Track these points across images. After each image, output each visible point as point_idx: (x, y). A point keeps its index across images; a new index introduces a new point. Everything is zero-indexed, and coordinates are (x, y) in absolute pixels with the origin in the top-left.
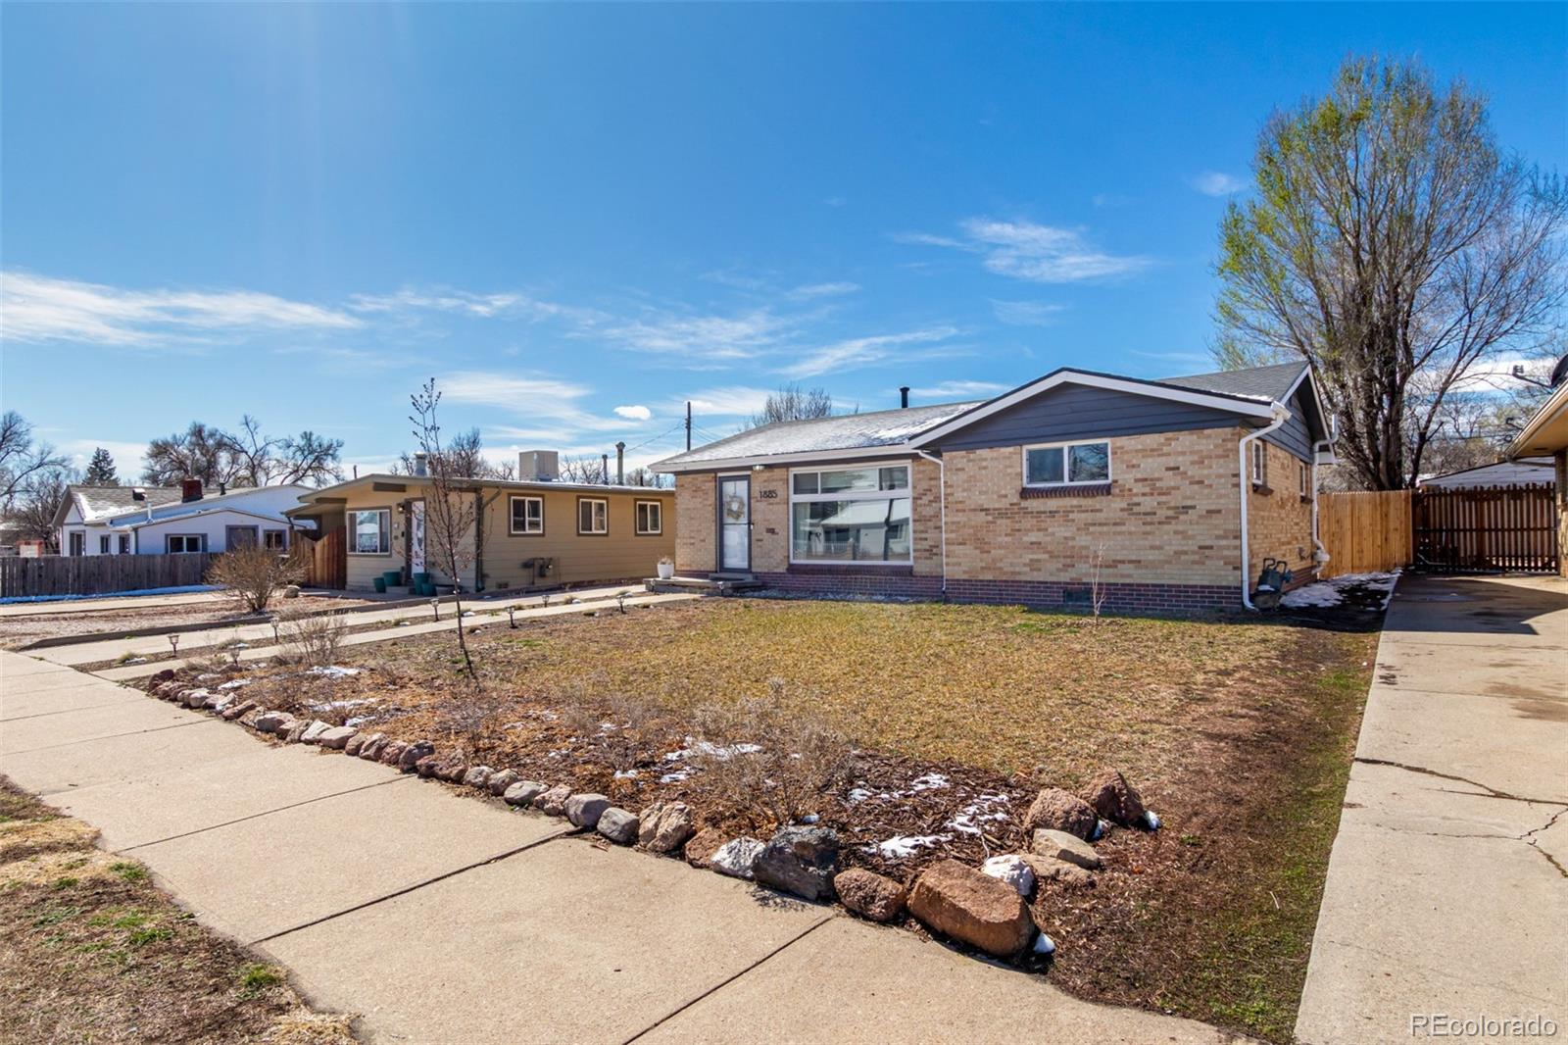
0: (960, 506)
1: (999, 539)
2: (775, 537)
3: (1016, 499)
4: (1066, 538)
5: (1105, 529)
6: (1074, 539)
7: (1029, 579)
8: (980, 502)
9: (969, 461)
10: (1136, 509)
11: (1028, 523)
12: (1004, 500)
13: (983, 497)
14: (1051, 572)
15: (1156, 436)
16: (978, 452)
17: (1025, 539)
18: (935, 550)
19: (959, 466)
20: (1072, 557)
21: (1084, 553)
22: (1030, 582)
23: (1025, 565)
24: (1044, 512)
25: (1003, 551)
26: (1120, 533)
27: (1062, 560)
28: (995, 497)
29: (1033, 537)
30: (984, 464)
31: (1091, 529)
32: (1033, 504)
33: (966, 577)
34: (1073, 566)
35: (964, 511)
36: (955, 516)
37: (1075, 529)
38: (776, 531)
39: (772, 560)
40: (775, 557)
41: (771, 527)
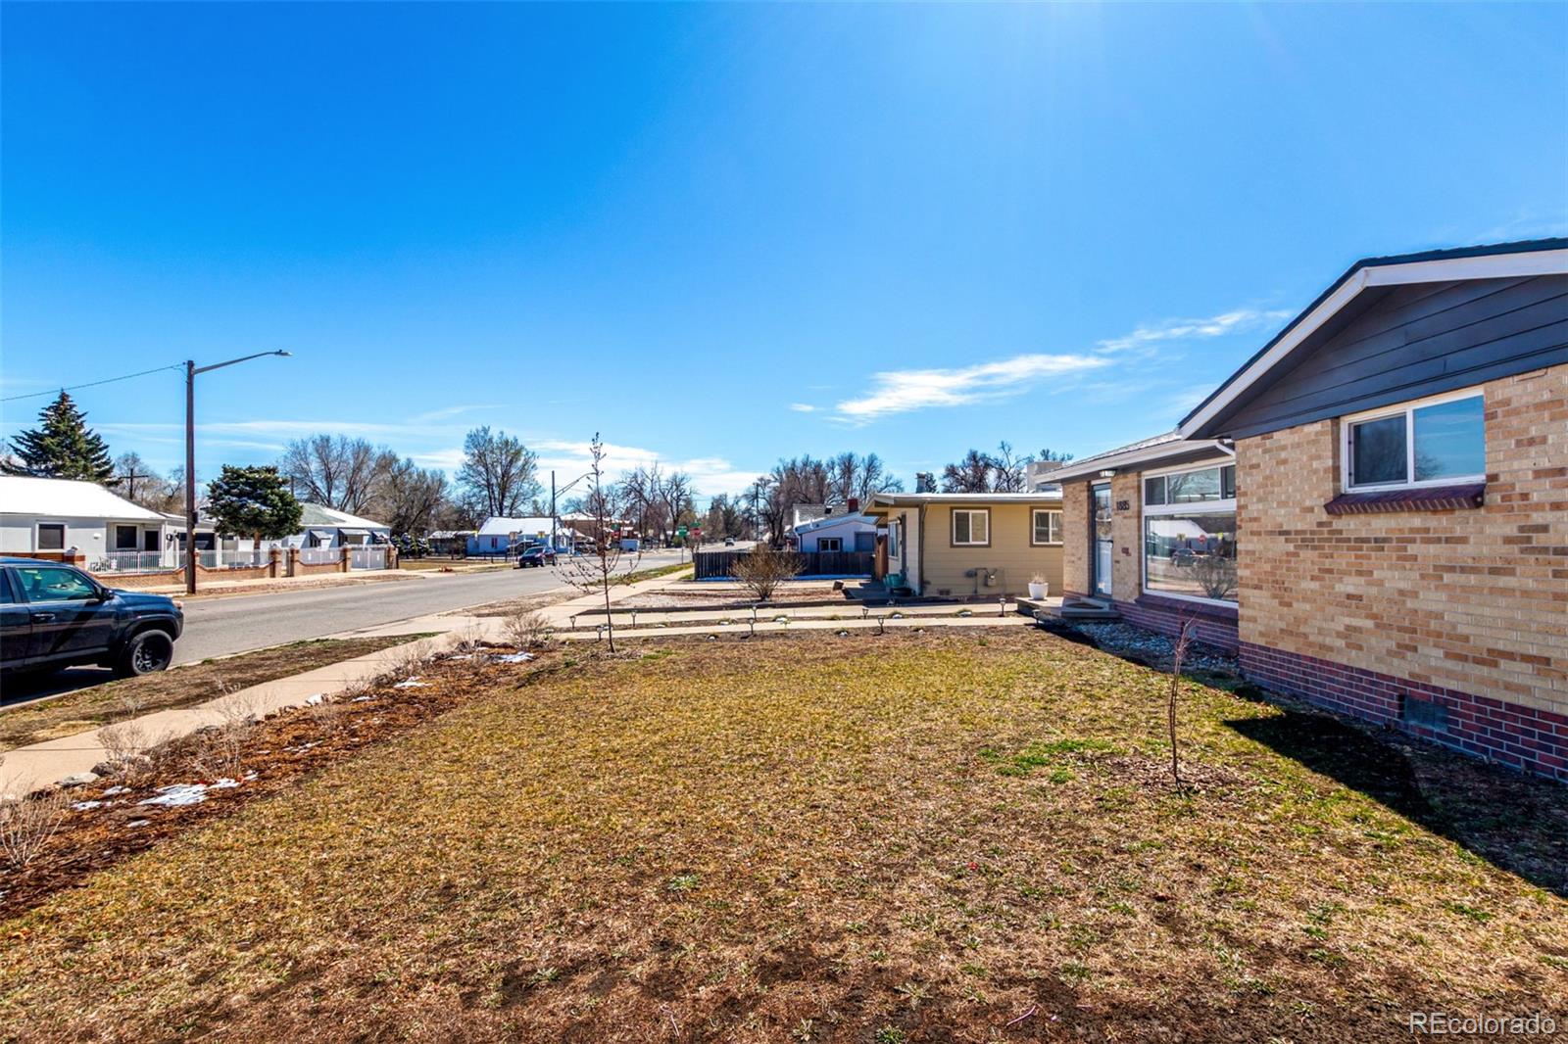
0: (1255, 526)
1: (1304, 585)
3: (1324, 515)
4: (1401, 592)
5: (1473, 579)
6: (1415, 594)
7: (1345, 662)
8: (1279, 520)
9: (1265, 452)
10: (1538, 540)
11: (1344, 559)
12: (1309, 516)
13: (1283, 511)
14: (1378, 656)
16: (1277, 435)
17: (1340, 588)
19: (1254, 461)
20: (1411, 633)
21: (1433, 625)
22: (1346, 668)
23: (1339, 635)
24: (1366, 540)
25: (1308, 607)
26: (1503, 592)
27: (1395, 634)
28: (1298, 510)
29: (1351, 585)
30: (1283, 455)
31: (1447, 578)
32: (1352, 525)
33: (1261, 642)
34: (1415, 649)
35: (1259, 533)
36: (1251, 542)
37: (1416, 575)
38: (1129, 551)
39: (1126, 588)
40: (1129, 583)
41: (1125, 546)
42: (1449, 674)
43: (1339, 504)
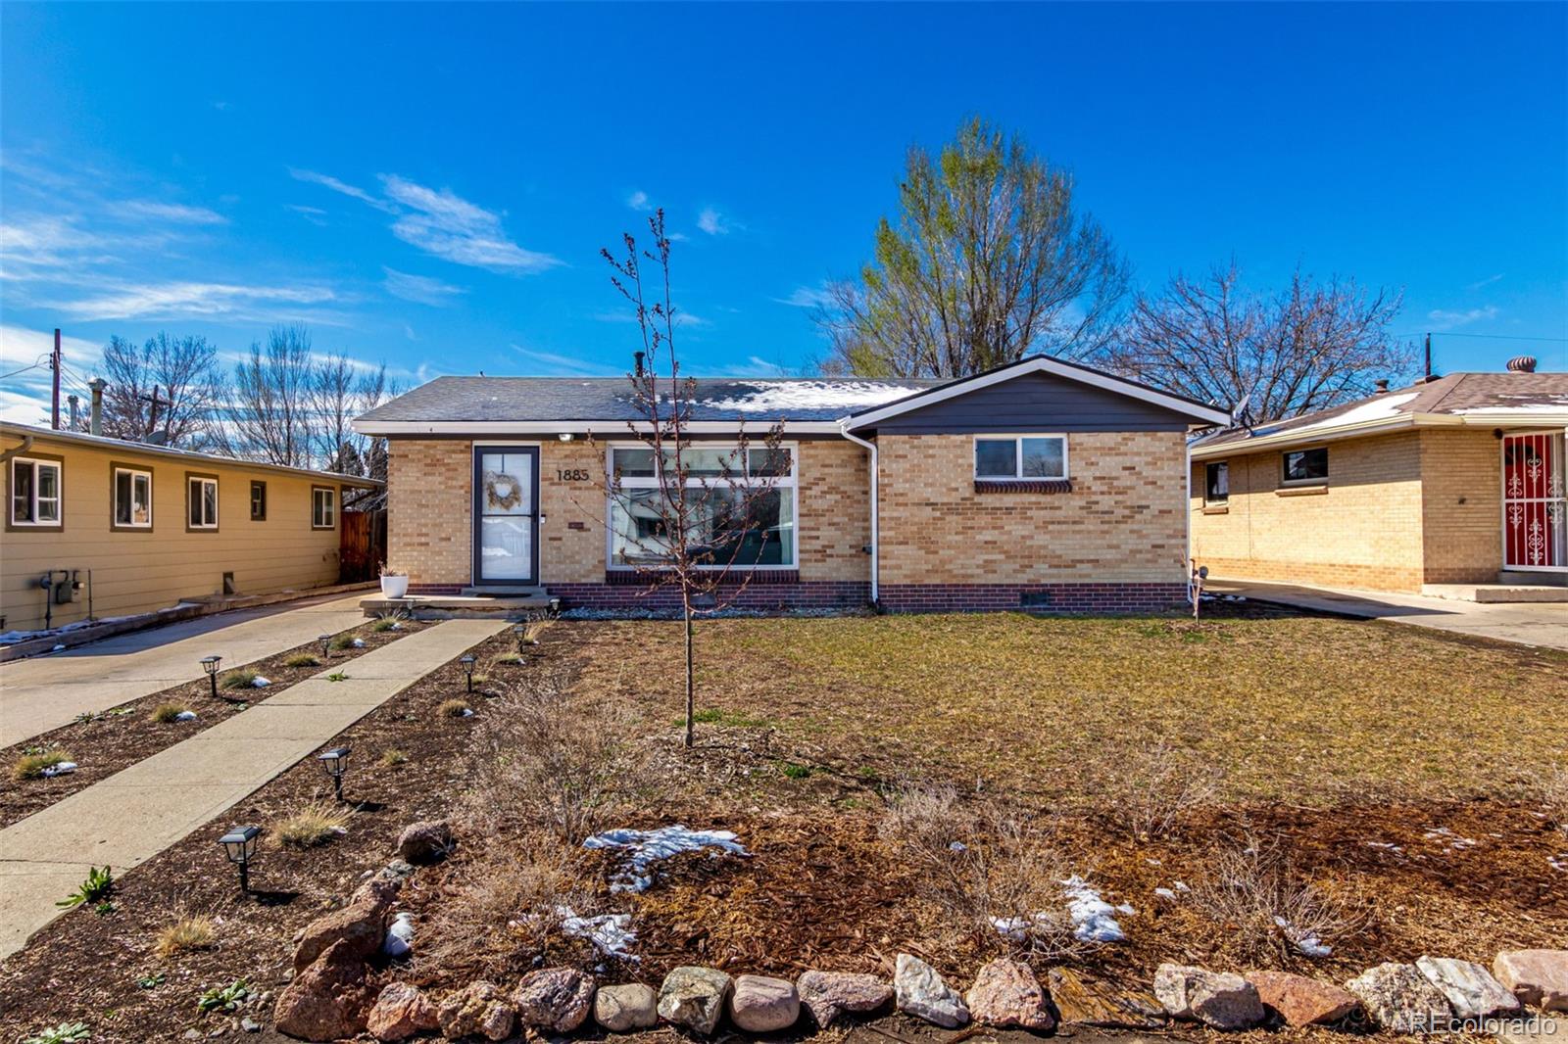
0: (901, 500)
1: (949, 538)
2: (584, 534)
3: (968, 492)
4: (1023, 537)
5: (1064, 527)
6: (1032, 537)
7: (983, 582)
8: (929, 495)
9: (913, 447)
10: (1095, 507)
11: (983, 520)
12: (954, 493)
13: (930, 490)
14: (1008, 574)
15: (1114, 435)
16: (924, 437)
17: (978, 537)
19: (901, 453)
20: (1029, 557)
21: (1042, 552)
22: (984, 585)
23: (978, 567)
24: (1001, 509)
25: (953, 552)
26: (1079, 532)
27: (1019, 560)
28: (944, 490)
29: (988, 536)
30: (931, 452)
31: (1050, 527)
32: (989, 500)
33: (907, 582)
34: (1031, 566)
35: (906, 505)
36: (895, 510)
37: (1033, 527)
38: (585, 526)
39: (577, 566)
40: (584, 562)
41: (577, 520)
42: (1052, 576)
43: (980, 488)
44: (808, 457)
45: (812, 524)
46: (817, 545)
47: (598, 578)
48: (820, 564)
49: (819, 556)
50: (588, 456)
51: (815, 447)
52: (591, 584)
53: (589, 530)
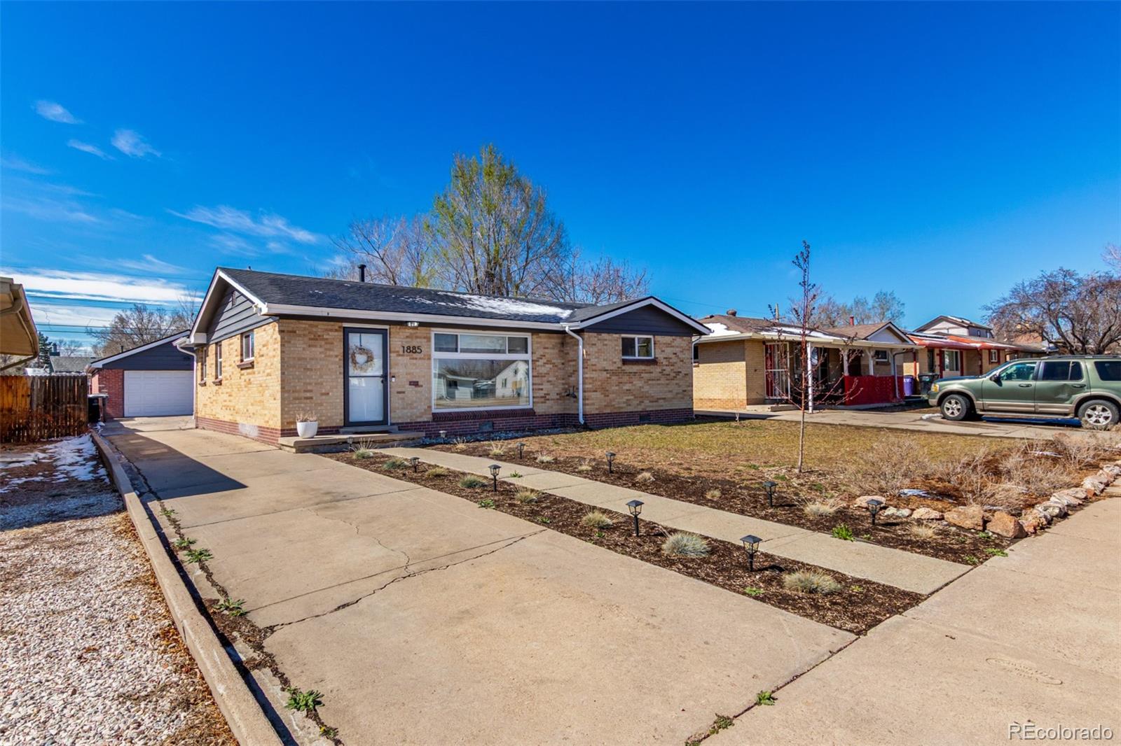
0: (594, 368)
1: (613, 388)
2: (419, 389)
3: (620, 364)
4: (640, 387)
5: (654, 382)
6: (643, 387)
8: (604, 366)
9: (599, 340)
10: (664, 372)
11: (626, 378)
12: (614, 365)
13: (605, 363)
14: (635, 407)
15: (669, 337)
16: (603, 335)
17: (624, 388)
18: (547, 397)
19: (594, 343)
20: (642, 397)
21: (647, 395)
22: (626, 412)
23: (624, 403)
24: (632, 373)
25: (614, 395)
26: (659, 384)
27: (639, 399)
28: (611, 362)
29: (627, 387)
30: (606, 342)
31: (650, 382)
32: (628, 368)
33: (597, 412)
34: (643, 402)
35: (595, 370)
36: (592, 374)
37: (643, 382)
38: (420, 383)
39: (415, 410)
40: (419, 408)
41: (414, 380)
42: (652, 407)
43: (625, 362)
44: (538, 343)
45: (540, 382)
46: (541, 393)
47: (427, 418)
48: (543, 404)
49: (543, 400)
50: (420, 338)
51: (540, 337)
52: (424, 422)
53: (422, 386)
